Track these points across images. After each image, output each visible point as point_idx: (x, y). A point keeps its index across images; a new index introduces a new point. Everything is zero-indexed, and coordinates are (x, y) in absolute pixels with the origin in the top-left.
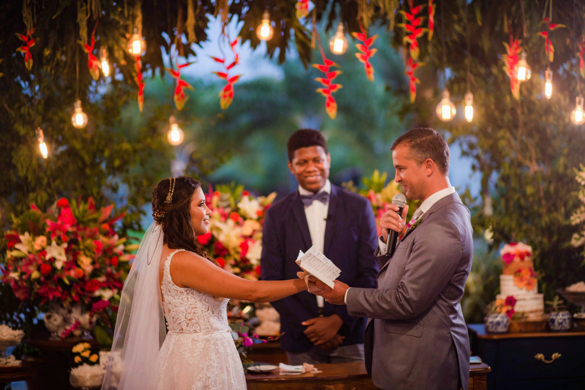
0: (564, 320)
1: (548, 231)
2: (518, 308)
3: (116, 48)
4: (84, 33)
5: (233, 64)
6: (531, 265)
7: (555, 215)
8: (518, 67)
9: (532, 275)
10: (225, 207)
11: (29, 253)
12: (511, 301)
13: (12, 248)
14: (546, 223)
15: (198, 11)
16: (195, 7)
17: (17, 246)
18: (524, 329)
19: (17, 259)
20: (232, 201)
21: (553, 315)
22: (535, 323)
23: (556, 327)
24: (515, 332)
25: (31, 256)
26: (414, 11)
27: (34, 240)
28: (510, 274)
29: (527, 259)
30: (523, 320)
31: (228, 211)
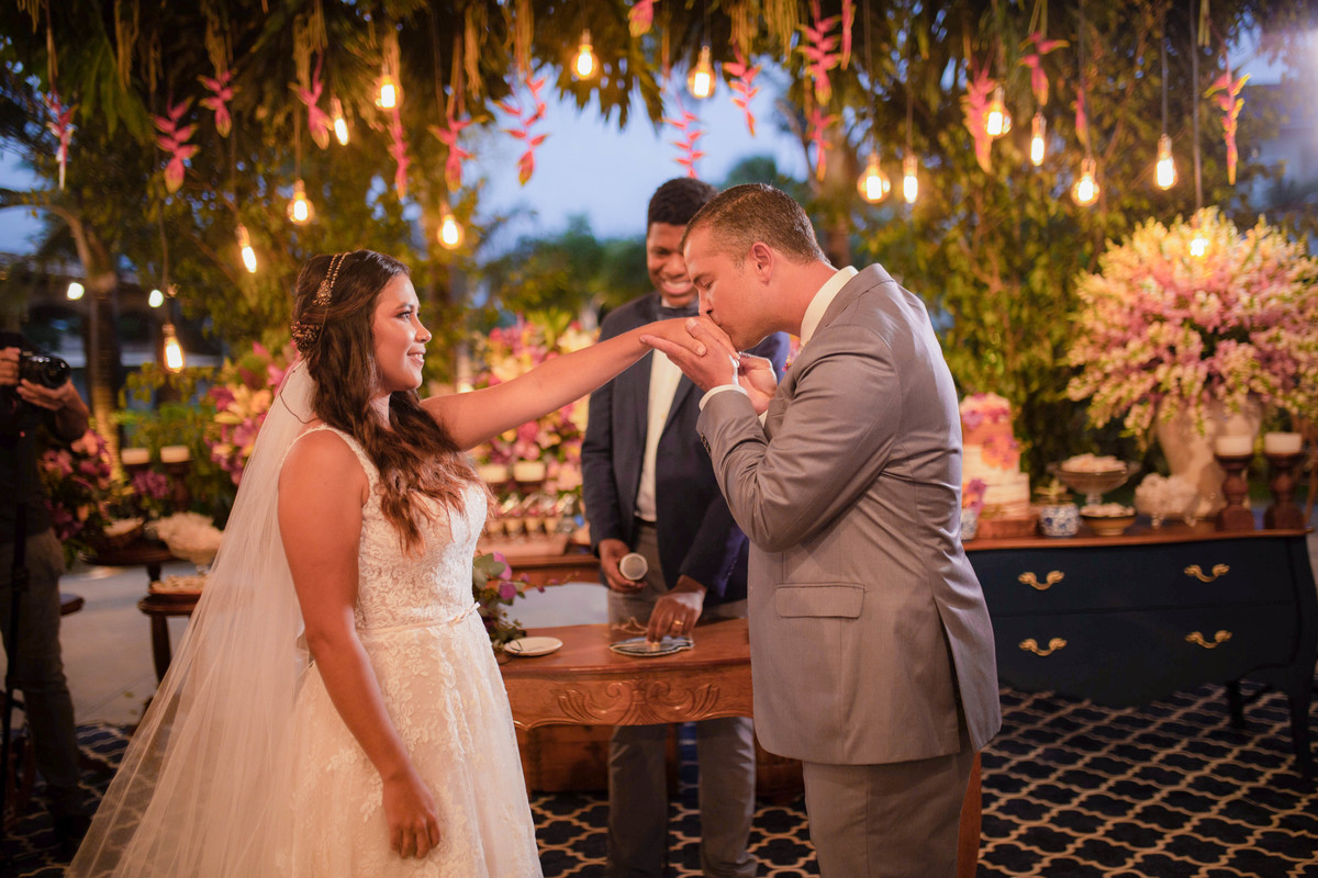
0: (1069, 520)
1: (1023, 377)
2: (990, 498)
3: (361, 101)
4: (303, 74)
5: (536, 117)
6: (1009, 429)
7: (1035, 351)
8: (989, 112)
9: (1011, 447)
10: (539, 346)
11: (247, 416)
12: (978, 487)
13: (224, 409)
14: (1022, 363)
15: (484, 40)
16: (480, 31)
17: (233, 407)
18: (999, 532)
19: (230, 427)
20: (550, 336)
21: (1049, 512)
22: (1018, 524)
23: (1055, 530)
24: (985, 539)
25: (248, 423)
26: (822, 27)
27: (251, 397)
28: (977, 443)
29: (1003, 420)
30: (997, 518)
31: (543, 350)
